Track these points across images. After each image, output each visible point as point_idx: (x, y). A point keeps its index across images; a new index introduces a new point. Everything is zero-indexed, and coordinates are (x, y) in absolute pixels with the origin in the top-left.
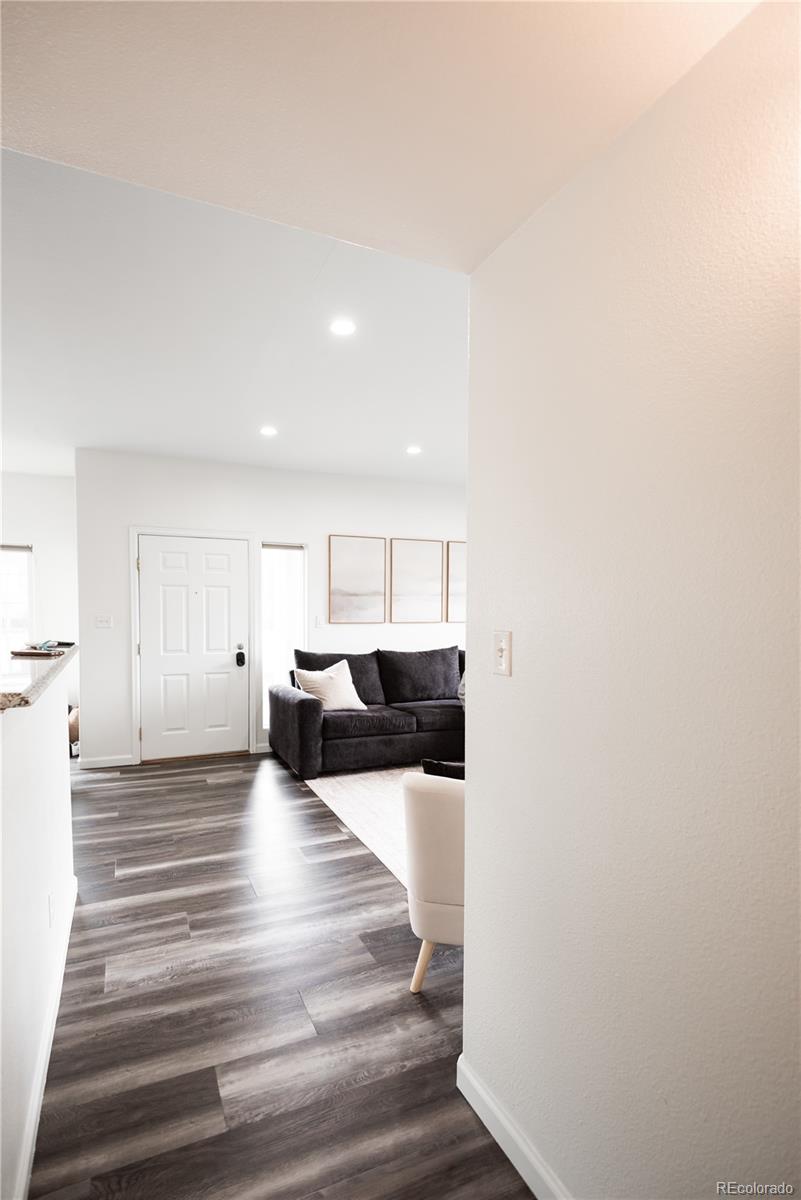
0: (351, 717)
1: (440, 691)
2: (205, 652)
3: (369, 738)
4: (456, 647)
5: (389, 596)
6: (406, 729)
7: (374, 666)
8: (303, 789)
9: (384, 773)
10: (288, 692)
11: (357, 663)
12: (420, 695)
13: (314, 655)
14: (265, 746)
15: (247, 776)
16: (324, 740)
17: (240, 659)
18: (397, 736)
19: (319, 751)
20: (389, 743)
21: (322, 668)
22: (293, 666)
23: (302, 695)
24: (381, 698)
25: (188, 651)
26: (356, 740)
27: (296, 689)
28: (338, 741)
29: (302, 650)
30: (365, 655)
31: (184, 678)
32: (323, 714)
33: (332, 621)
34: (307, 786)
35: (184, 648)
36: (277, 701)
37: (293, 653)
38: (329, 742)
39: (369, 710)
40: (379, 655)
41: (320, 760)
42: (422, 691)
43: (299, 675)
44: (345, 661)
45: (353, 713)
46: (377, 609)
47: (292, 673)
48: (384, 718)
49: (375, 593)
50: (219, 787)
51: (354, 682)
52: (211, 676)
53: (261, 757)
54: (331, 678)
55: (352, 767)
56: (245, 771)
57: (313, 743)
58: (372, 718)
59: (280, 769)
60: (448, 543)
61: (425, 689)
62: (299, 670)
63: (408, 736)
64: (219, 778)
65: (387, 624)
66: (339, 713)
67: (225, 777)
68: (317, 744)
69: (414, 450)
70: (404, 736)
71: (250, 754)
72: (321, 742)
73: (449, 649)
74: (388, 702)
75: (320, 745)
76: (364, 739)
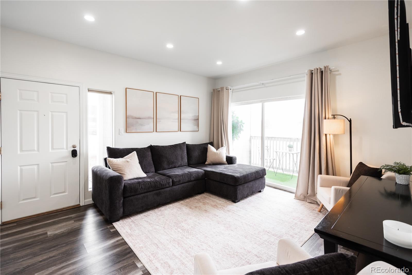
0: (139, 183)
1: (179, 163)
2: (50, 150)
3: (148, 194)
4: (185, 142)
5: (156, 120)
6: (167, 186)
7: (150, 153)
8: (112, 230)
9: (156, 210)
10: (103, 171)
11: (141, 152)
12: (171, 166)
13: (118, 149)
14: (90, 201)
15: (76, 225)
16: (124, 198)
17: (74, 153)
18: (163, 190)
19: (121, 205)
20: (158, 194)
21: (122, 157)
22: (106, 156)
23: (111, 173)
24: (153, 169)
25: (38, 150)
26: (142, 195)
27: (108, 169)
28: (132, 197)
29: (111, 147)
30: (144, 148)
31: (36, 167)
32: (124, 182)
33: (127, 132)
34: (114, 227)
35: (36, 149)
36: (97, 176)
37: (106, 149)
38: (127, 199)
39: (148, 177)
40: (151, 148)
41: (122, 210)
42: (172, 164)
43: (109, 161)
44: (135, 152)
45: (140, 180)
46: (150, 126)
47: (105, 159)
48: (156, 182)
49: (149, 118)
50: (56, 237)
51: (139, 163)
52: (55, 165)
53: (87, 207)
54: (128, 161)
55: (140, 210)
56: (75, 221)
57: (118, 201)
58: (150, 182)
59: (98, 216)
60: (180, 96)
61: (173, 163)
62: (109, 159)
63: (168, 189)
64: (57, 229)
65: (155, 133)
66: (132, 181)
67: (61, 228)
68: (120, 201)
69: (170, 46)
70: (166, 189)
71: (80, 206)
72: (123, 199)
73: (182, 143)
74: (156, 171)
75: (122, 201)
76: (146, 194)
